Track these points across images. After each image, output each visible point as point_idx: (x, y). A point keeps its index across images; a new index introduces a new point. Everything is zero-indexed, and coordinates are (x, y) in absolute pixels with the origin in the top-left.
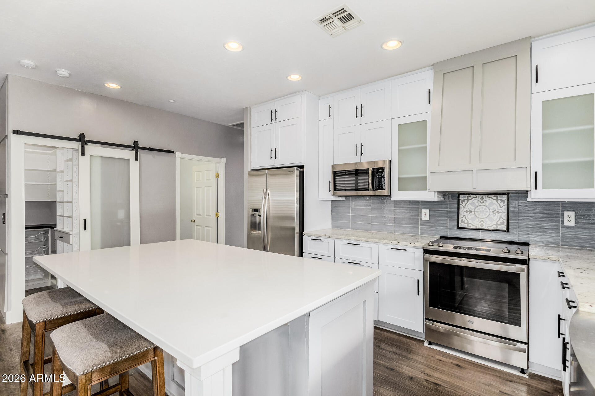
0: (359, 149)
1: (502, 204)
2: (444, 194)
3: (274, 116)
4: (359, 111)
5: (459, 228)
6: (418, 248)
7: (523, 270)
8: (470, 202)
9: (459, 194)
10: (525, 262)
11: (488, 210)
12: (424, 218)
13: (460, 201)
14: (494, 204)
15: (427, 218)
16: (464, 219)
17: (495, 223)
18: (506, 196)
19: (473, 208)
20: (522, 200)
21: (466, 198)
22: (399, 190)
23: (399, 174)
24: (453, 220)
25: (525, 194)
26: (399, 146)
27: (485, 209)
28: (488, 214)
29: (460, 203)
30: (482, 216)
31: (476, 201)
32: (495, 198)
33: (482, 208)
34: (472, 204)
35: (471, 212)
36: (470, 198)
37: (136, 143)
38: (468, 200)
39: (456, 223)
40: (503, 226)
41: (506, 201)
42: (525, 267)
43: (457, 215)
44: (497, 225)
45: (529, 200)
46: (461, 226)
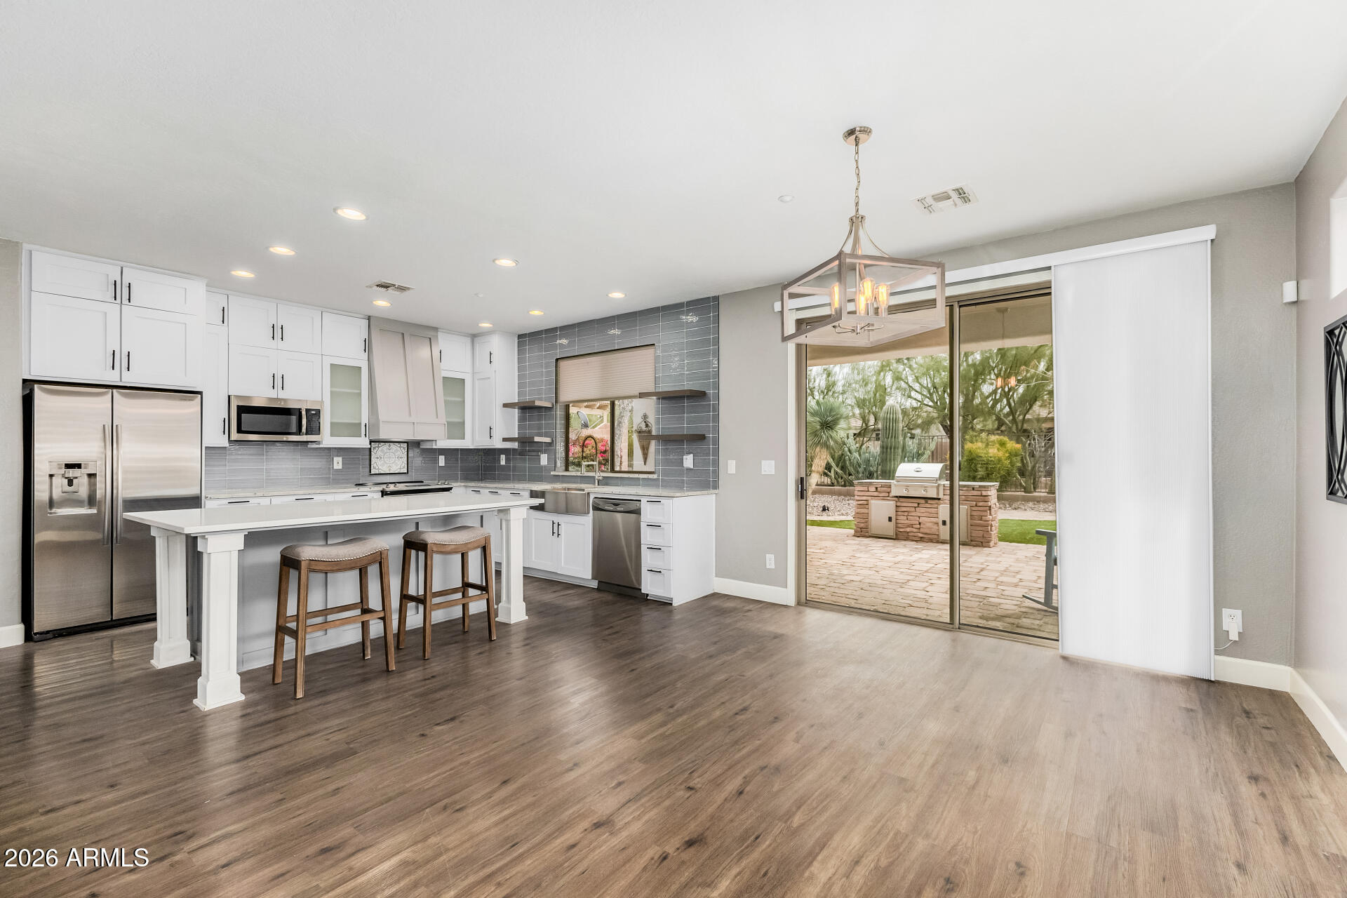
1: (403, 452)
3: (120, 292)
4: (278, 333)
5: (370, 474)
6: (378, 491)
8: (380, 449)
9: (371, 442)
11: (394, 456)
12: (336, 467)
13: (372, 448)
14: (398, 451)
15: (340, 467)
16: (375, 465)
17: (398, 466)
18: (406, 444)
19: (382, 454)
20: (417, 448)
22: (331, 436)
24: (366, 467)
26: (332, 387)
27: (392, 456)
28: (394, 460)
29: (372, 450)
30: (390, 462)
31: (385, 447)
32: (398, 446)
33: (389, 455)
34: (382, 451)
35: (380, 458)
36: (380, 446)
38: (378, 447)
39: (368, 470)
40: (404, 469)
41: (406, 449)
43: (368, 461)
44: (400, 468)
46: (372, 472)
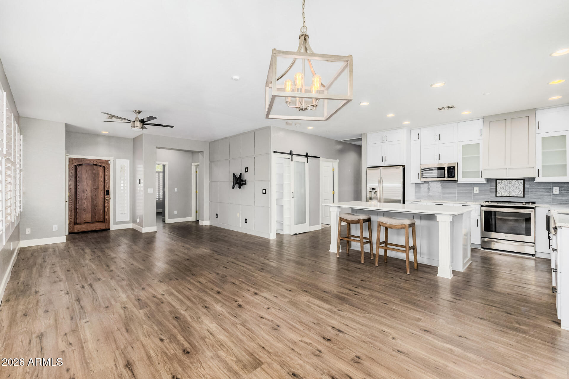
0: (438, 157)
1: (521, 184)
2: (488, 180)
3: (384, 139)
4: (438, 137)
5: (496, 196)
6: (477, 204)
7: (532, 212)
8: (503, 183)
9: (496, 180)
10: (534, 208)
11: (513, 187)
12: (475, 192)
13: (497, 183)
14: (516, 184)
15: (477, 192)
16: (499, 192)
17: (517, 193)
18: (523, 180)
19: (504, 186)
20: (531, 182)
21: (501, 181)
22: (463, 178)
23: (463, 170)
24: (494, 193)
25: (533, 179)
26: (463, 155)
27: (511, 187)
28: (513, 189)
29: (497, 184)
30: (510, 190)
31: (506, 183)
32: (517, 181)
33: (510, 186)
34: (504, 184)
35: (504, 188)
36: (502, 181)
37: (307, 154)
38: (502, 182)
40: (521, 195)
41: (523, 183)
42: (533, 210)
43: (495, 190)
44: (518, 194)
45: (535, 182)
46: (497, 196)
